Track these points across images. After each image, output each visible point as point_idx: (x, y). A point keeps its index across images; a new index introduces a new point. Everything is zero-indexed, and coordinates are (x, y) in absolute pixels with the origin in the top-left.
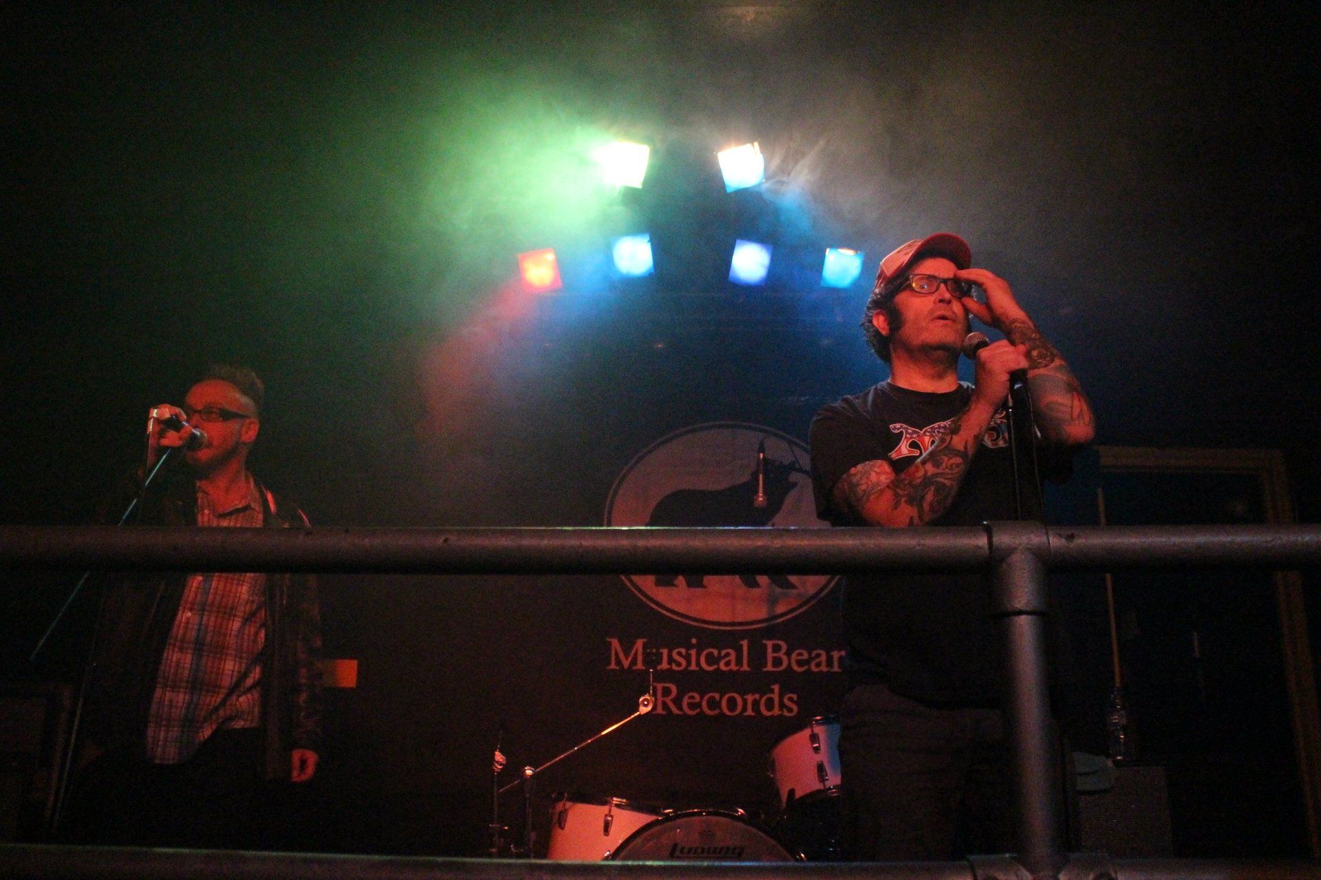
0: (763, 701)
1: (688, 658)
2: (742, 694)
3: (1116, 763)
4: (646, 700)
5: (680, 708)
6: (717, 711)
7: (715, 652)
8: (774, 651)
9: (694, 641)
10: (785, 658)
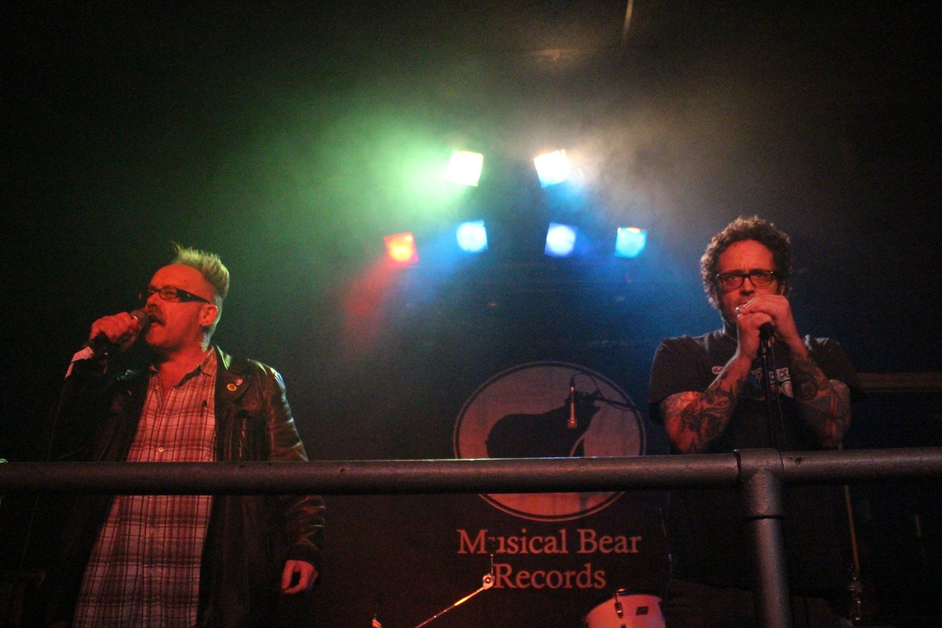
0: (579, 576)
1: (519, 544)
2: (562, 571)
3: (855, 622)
4: (488, 578)
5: (514, 583)
6: (543, 585)
7: (541, 539)
8: (586, 538)
9: (524, 531)
10: (595, 544)
